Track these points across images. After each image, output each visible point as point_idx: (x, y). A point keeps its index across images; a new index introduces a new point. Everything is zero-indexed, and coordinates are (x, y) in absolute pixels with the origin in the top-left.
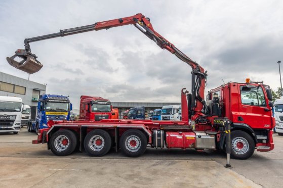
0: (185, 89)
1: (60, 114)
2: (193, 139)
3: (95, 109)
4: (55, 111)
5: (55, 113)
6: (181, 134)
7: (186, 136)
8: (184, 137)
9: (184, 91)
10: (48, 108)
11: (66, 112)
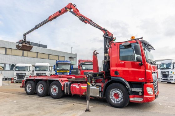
0: (96, 51)
1: (65, 71)
2: (85, 88)
3: (84, 68)
4: (62, 70)
5: (62, 72)
6: (79, 85)
7: (82, 86)
8: (80, 87)
9: (95, 52)
10: (58, 68)
11: (68, 70)
